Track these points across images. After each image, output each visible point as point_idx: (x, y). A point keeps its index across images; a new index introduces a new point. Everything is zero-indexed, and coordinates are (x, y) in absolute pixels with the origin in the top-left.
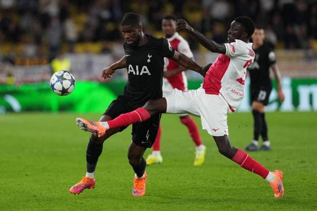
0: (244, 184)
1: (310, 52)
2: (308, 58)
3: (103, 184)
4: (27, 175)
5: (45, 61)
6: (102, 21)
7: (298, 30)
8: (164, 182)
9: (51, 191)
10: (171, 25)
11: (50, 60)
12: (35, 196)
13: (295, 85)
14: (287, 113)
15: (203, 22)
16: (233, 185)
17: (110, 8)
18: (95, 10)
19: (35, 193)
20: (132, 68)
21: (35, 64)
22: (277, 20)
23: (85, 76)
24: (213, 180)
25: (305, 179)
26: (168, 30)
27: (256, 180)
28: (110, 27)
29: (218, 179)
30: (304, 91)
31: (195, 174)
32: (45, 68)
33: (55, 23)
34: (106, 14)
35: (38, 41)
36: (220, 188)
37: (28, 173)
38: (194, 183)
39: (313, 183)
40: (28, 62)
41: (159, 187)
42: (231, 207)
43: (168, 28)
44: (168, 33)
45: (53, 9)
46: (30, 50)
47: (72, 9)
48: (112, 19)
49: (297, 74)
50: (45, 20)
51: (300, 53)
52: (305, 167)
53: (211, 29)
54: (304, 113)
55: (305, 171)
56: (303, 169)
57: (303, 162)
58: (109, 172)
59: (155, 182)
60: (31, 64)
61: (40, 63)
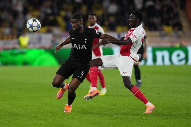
0: (126, 106)
1: (163, 33)
2: (162, 36)
3: (47, 105)
4: (5, 100)
5: (15, 37)
6: (47, 15)
7: (156, 20)
8: (81, 104)
9: (18, 109)
10: (93, 18)
11: (18, 37)
12: (9, 112)
13: (154, 51)
14: (150, 66)
15: (103, 15)
16: (120, 106)
17: (52, 8)
18: (43, 9)
19: (9, 110)
20: (76, 46)
21: (9, 39)
22: (144, 14)
23: (37, 45)
24: (108, 104)
25: (159, 103)
26: (91, 21)
27: (133, 103)
28: (51, 18)
29: (111, 103)
30: (159, 54)
31: (98, 100)
32: (15, 41)
33: (21, 16)
34: (49, 11)
35: (11, 26)
36: (113, 108)
37: (6, 99)
38: (98, 105)
39: (164, 106)
40: (5, 37)
41: (78, 107)
42: (118, 118)
43: (92, 20)
44: (91, 23)
45: (20, 8)
46: (7, 31)
47: (30, 8)
48: (53, 14)
49: (155, 45)
50: (15, 14)
51: (157, 33)
52: (160, 96)
53: (108, 20)
54: (160, 66)
55: (160, 98)
56: (158, 98)
57: (159, 94)
58: (51, 99)
59: (76, 105)
60: (7, 39)
61: (12, 38)
